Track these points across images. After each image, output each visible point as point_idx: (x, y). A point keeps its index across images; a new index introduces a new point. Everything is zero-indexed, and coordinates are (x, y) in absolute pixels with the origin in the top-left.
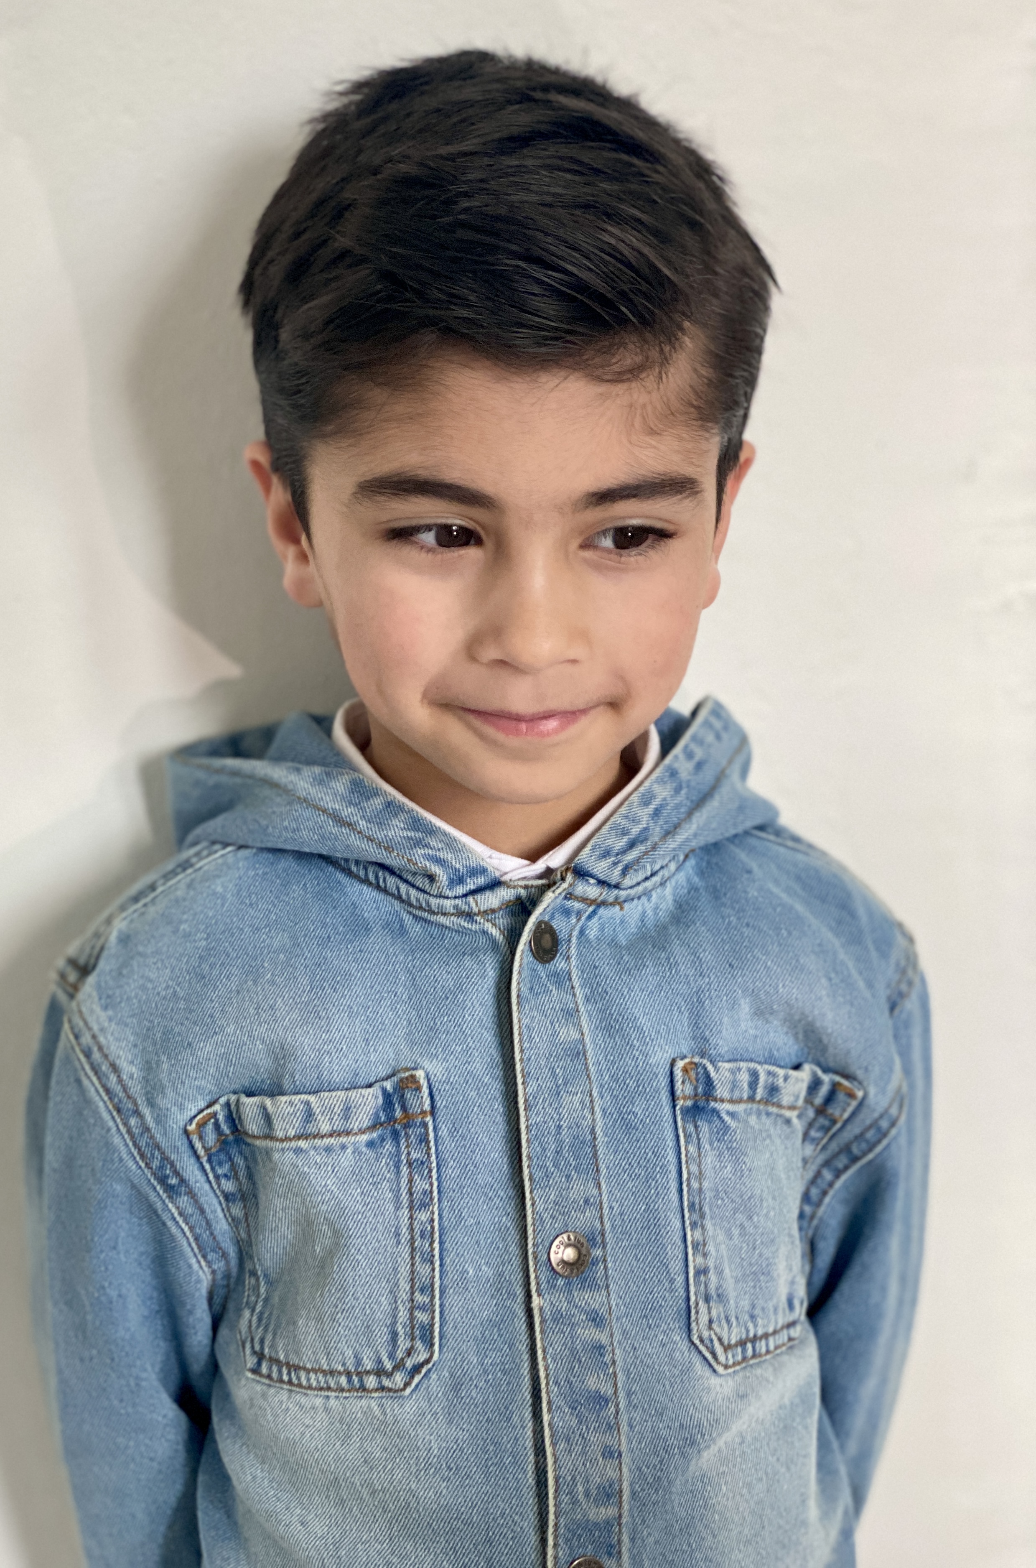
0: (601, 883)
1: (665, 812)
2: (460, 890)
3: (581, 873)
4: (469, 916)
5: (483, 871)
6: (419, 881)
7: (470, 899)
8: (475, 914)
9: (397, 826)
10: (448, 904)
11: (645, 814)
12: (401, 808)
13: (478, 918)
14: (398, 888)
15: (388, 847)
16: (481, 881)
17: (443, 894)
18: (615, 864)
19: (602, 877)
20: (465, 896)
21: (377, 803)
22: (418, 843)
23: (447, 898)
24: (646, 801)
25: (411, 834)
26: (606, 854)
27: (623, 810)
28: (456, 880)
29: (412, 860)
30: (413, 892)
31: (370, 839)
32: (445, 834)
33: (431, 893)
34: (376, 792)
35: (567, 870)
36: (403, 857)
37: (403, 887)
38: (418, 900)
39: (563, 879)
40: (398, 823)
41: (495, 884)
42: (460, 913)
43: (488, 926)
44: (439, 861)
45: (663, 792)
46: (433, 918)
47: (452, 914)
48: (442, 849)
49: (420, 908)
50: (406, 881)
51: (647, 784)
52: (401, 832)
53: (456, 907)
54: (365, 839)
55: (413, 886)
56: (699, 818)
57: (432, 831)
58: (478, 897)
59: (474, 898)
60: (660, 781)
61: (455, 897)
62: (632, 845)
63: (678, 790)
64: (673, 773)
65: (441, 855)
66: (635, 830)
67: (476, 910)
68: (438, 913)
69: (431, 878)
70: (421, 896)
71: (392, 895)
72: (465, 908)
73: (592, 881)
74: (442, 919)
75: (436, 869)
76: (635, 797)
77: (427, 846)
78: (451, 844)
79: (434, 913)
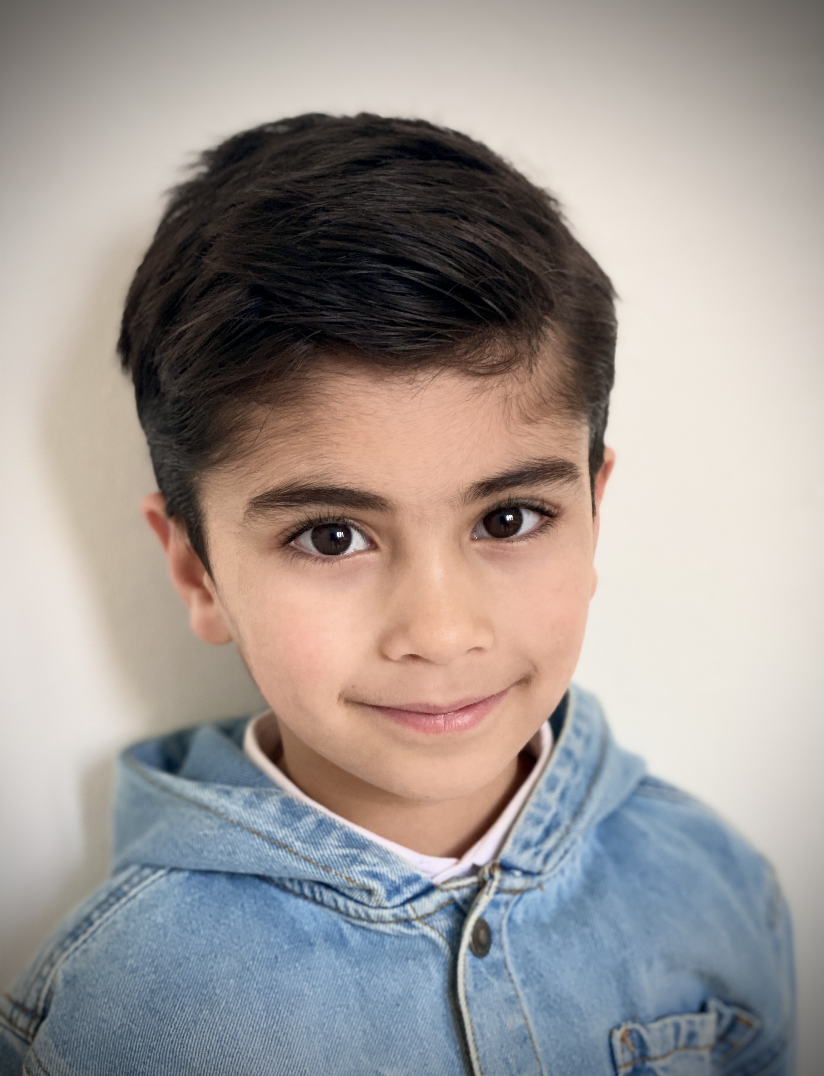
0: (526, 873)
1: (569, 794)
2: (398, 900)
3: (506, 868)
4: (407, 922)
5: (417, 879)
6: (357, 895)
7: (408, 907)
8: (413, 920)
9: (332, 844)
10: (387, 914)
11: (552, 798)
12: (332, 826)
13: (416, 923)
14: (336, 901)
15: (326, 866)
16: (416, 888)
17: (382, 905)
18: (536, 854)
19: (526, 868)
20: (403, 904)
21: (309, 821)
22: (355, 860)
23: (386, 908)
24: (551, 786)
25: (347, 851)
26: (526, 846)
27: (533, 799)
28: (393, 891)
29: (350, 878)
30: (351, 905)
31: (306, 859)
32: (378, 847)
33: (371, 904)
34: (307, 811)
35: (494, 866)
36: (341, 876)
37: (341, 901)
38: (356, 911)
39: (492, 877)
40: (332, 842)
41: (429, 889)
42: (398, 920)
43: (427, 930)
44: (375, 876)
45: (564, 774)
46: (373, 927)
47: (390, 922)
48: (378, 863)
49: (359, 918)
50: (343, 894)
51: (550, 769)
52: (336, 851)
53: (394, 916)
54: (303, 861)
55: (351, 898)
56: (599, 792)
57: (364, 846)
58: (416, 904)
59: (411, 906)
60: (560, 764)
61: (394, 907)
62: (547, 833)
63: (575, 769)
64: (568, 754)
65: (377, 869)
66: (548, 817)
67: (413, 915)
68: (377, 922)
69: (370, 892)
70: (360, 909)
71: (330, 907)
72: (403, 915)
73: (518, 873)
74: (381, 927)
75: (373, 884)
76: (542, 785)
77: (363, 862)
78: (385, 857)
79: (372, 922)
